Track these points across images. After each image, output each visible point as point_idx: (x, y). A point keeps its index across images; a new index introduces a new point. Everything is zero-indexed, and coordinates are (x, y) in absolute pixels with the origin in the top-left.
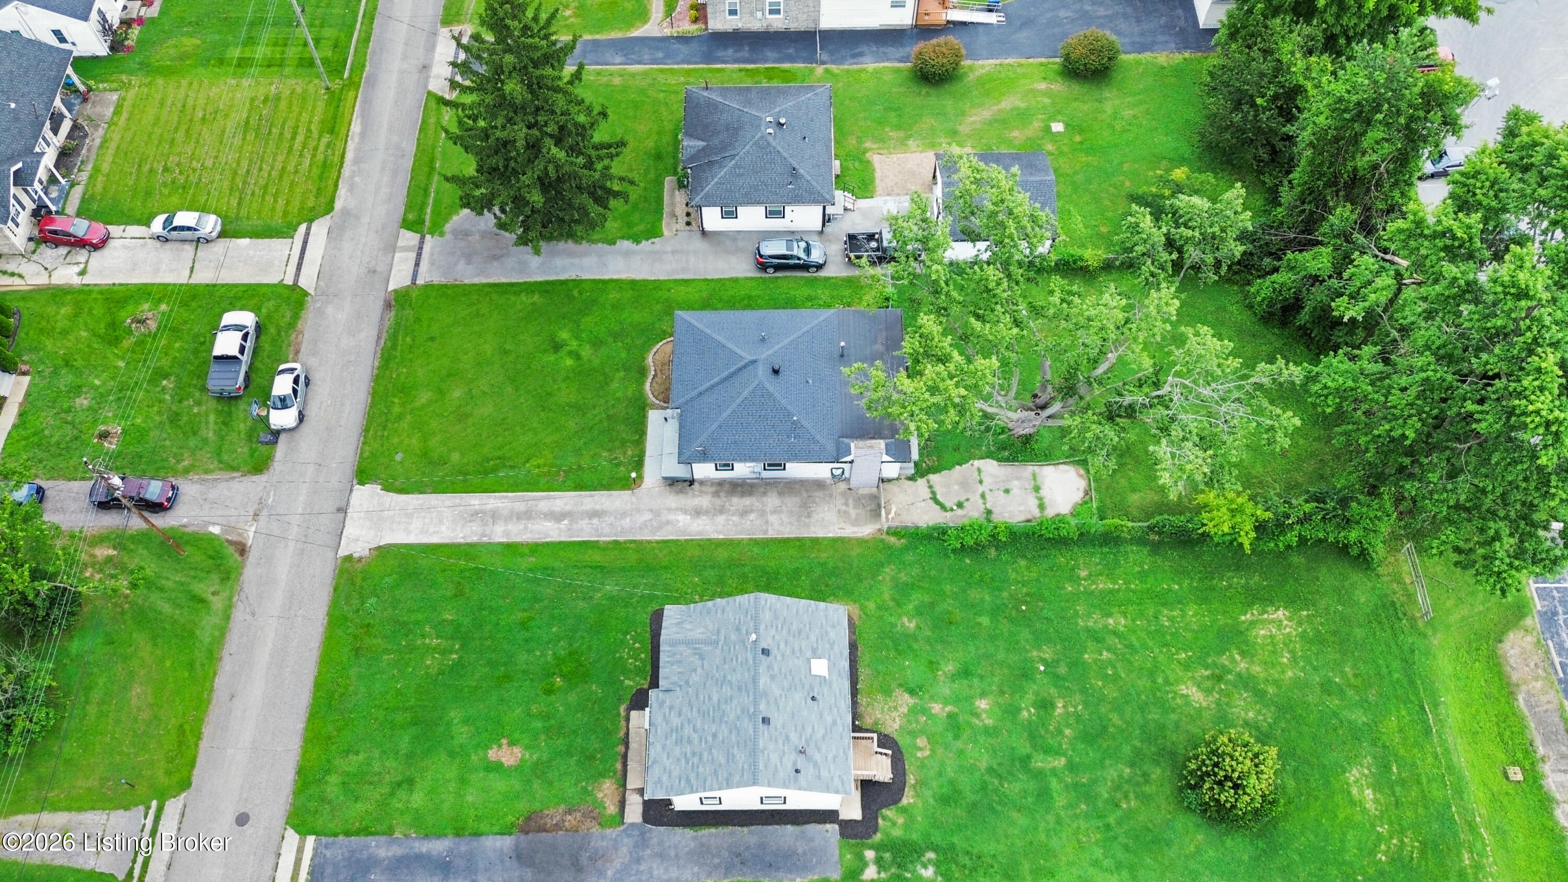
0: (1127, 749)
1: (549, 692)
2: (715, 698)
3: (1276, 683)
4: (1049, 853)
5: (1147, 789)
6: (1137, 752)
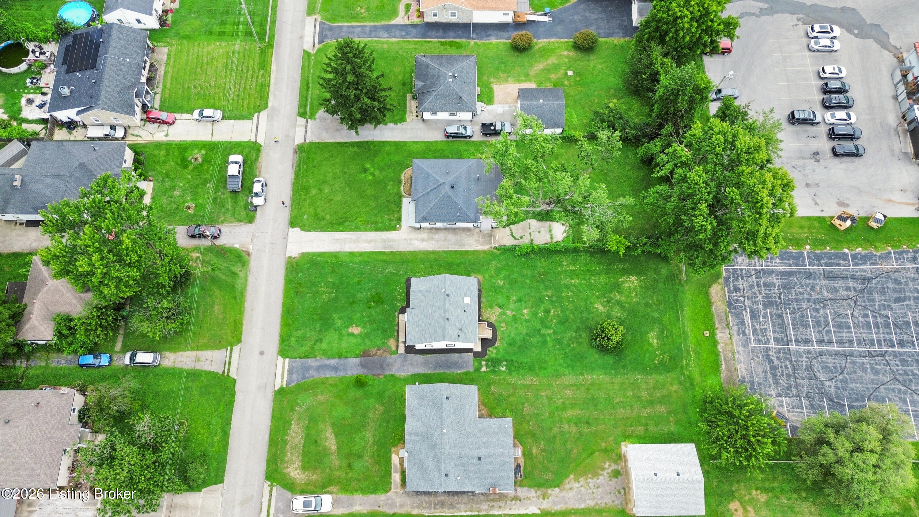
0: (574, 327)
1: (369, 308)
2: (430, 311)
3: (629, 303)
4: (546, 362)
5: (580, 340)
6: (578, 328)
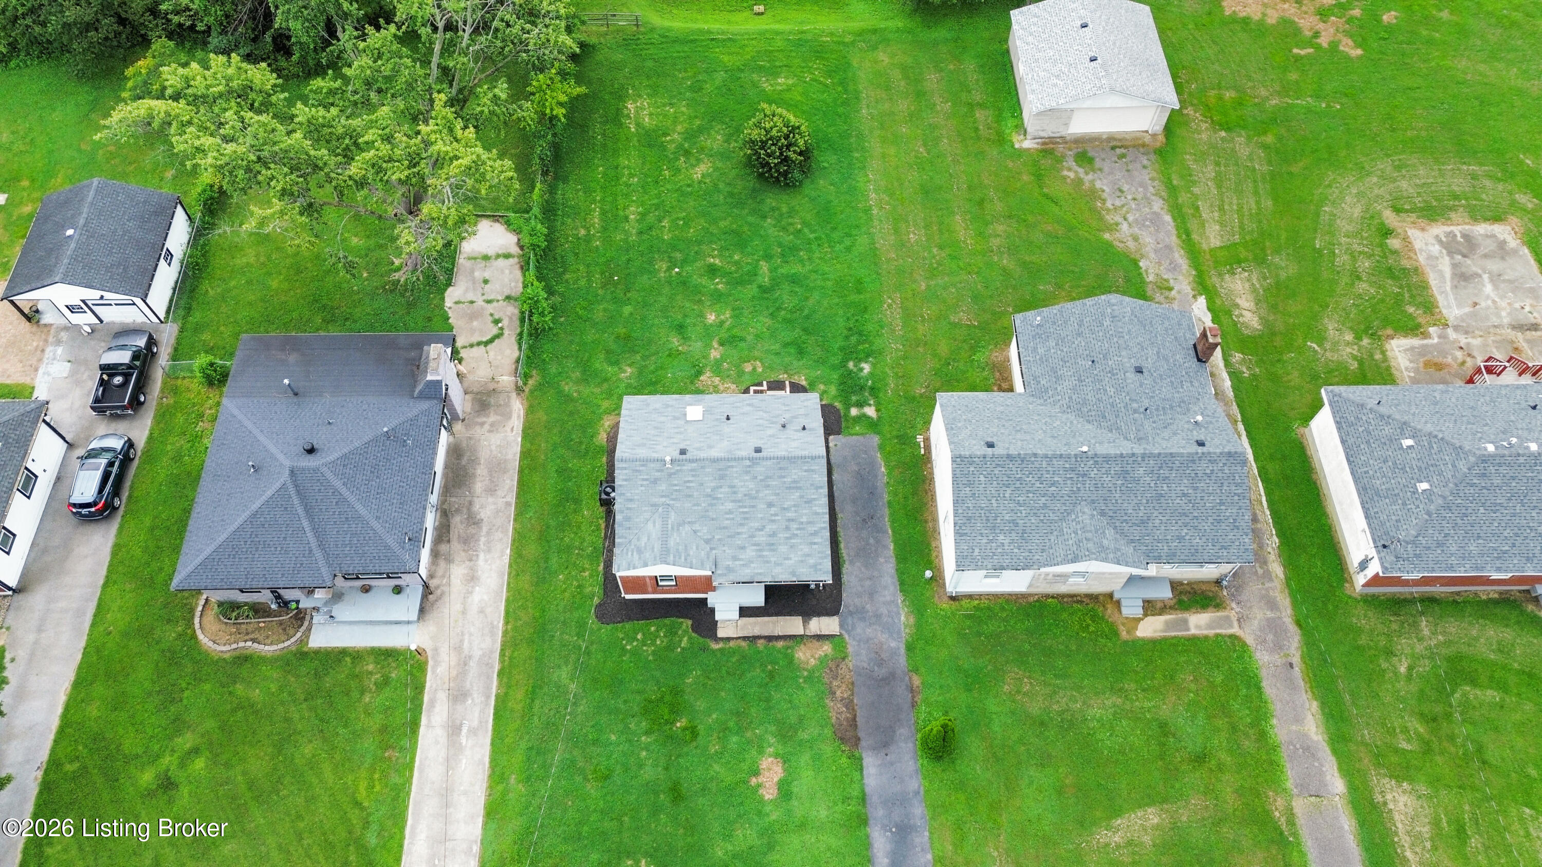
0: (751, 219)
1: (693, 732)
3: (692, 118)
4: (842, 280)
5: (784, 210)
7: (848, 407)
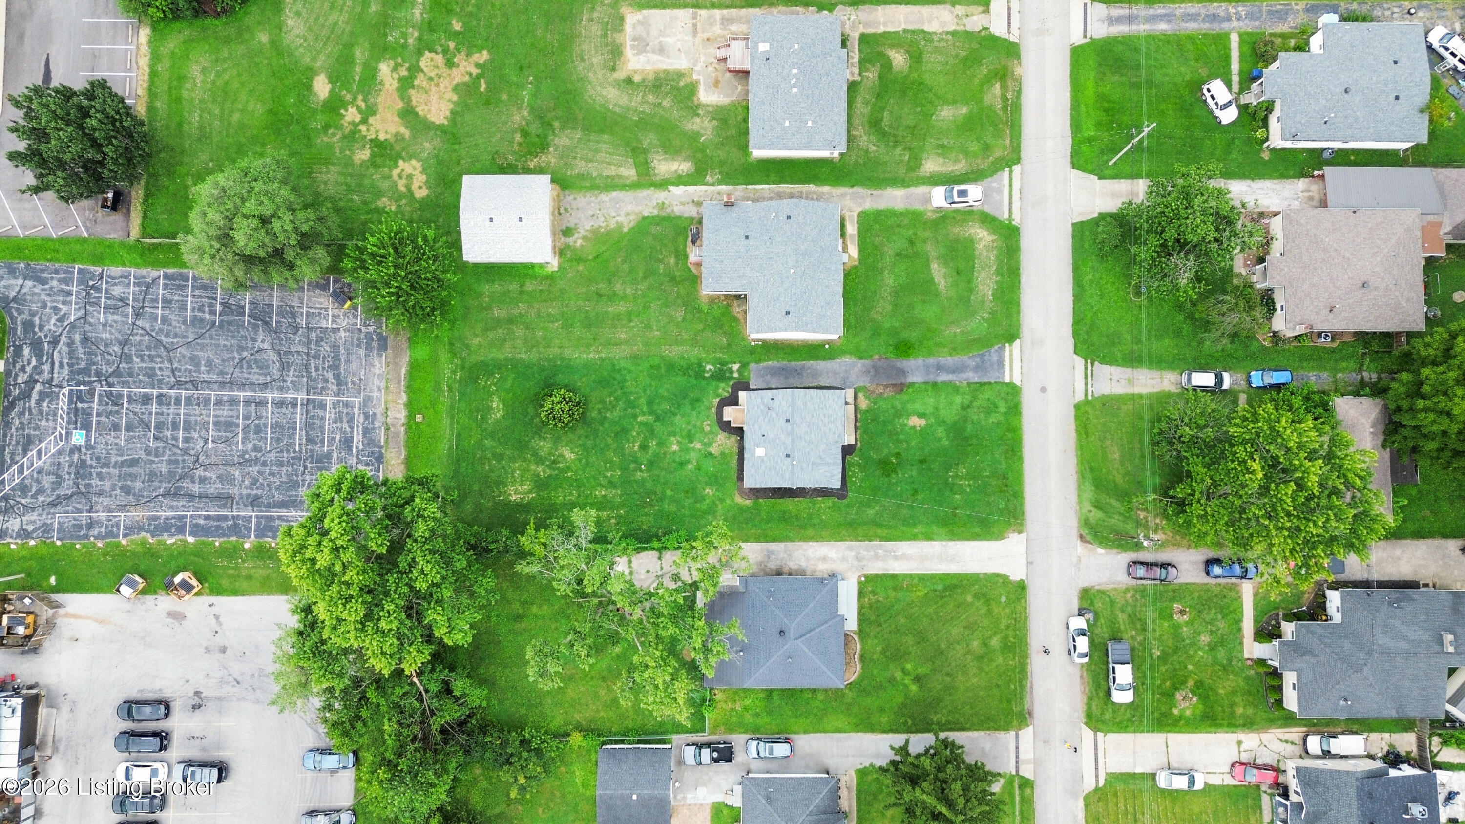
2: (813, 435)
3: (525, 459)
7: (732, 378)
